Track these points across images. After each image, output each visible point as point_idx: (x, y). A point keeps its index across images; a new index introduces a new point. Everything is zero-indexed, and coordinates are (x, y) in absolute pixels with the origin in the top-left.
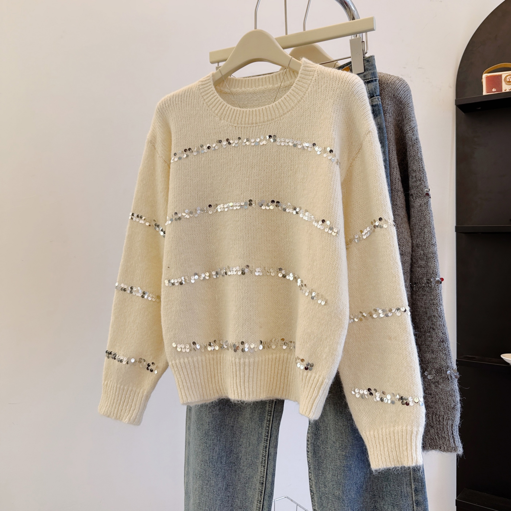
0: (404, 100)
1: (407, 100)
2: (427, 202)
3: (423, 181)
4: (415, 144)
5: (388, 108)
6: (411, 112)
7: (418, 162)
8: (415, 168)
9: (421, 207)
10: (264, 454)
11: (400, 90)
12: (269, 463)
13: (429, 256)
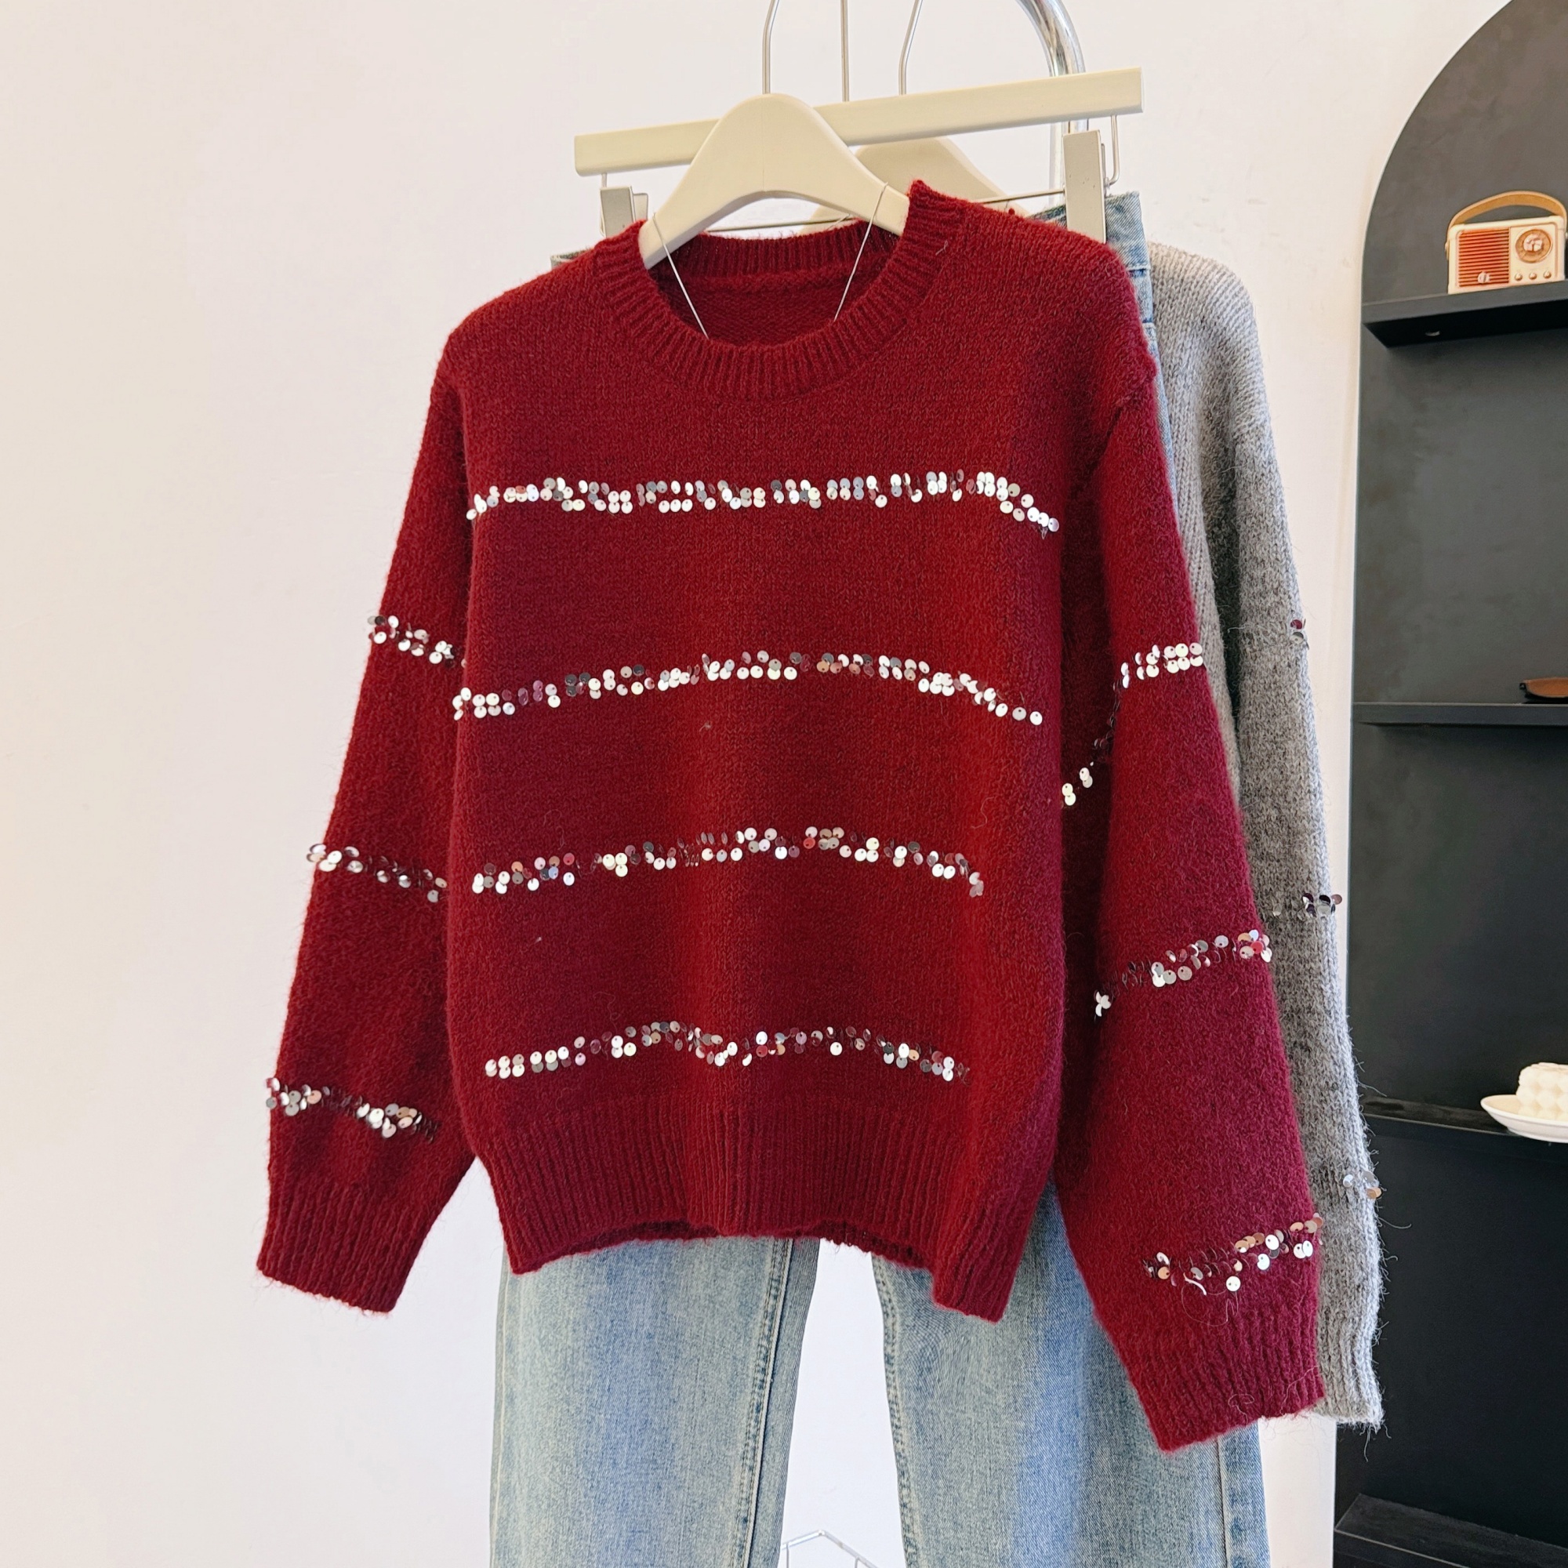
0: (1235, 336)
1: (1244, 337)
2: (1297, 660)
3: (1285, 594)
4: (1264, 478)
5: (1181, 359)
6: (1254, 374)
7: (1273, 535)
8: (1260, 553)
9: (1276, 676)
10: (751, 1429)
11: (1225, 304)
13: (1299, 826)
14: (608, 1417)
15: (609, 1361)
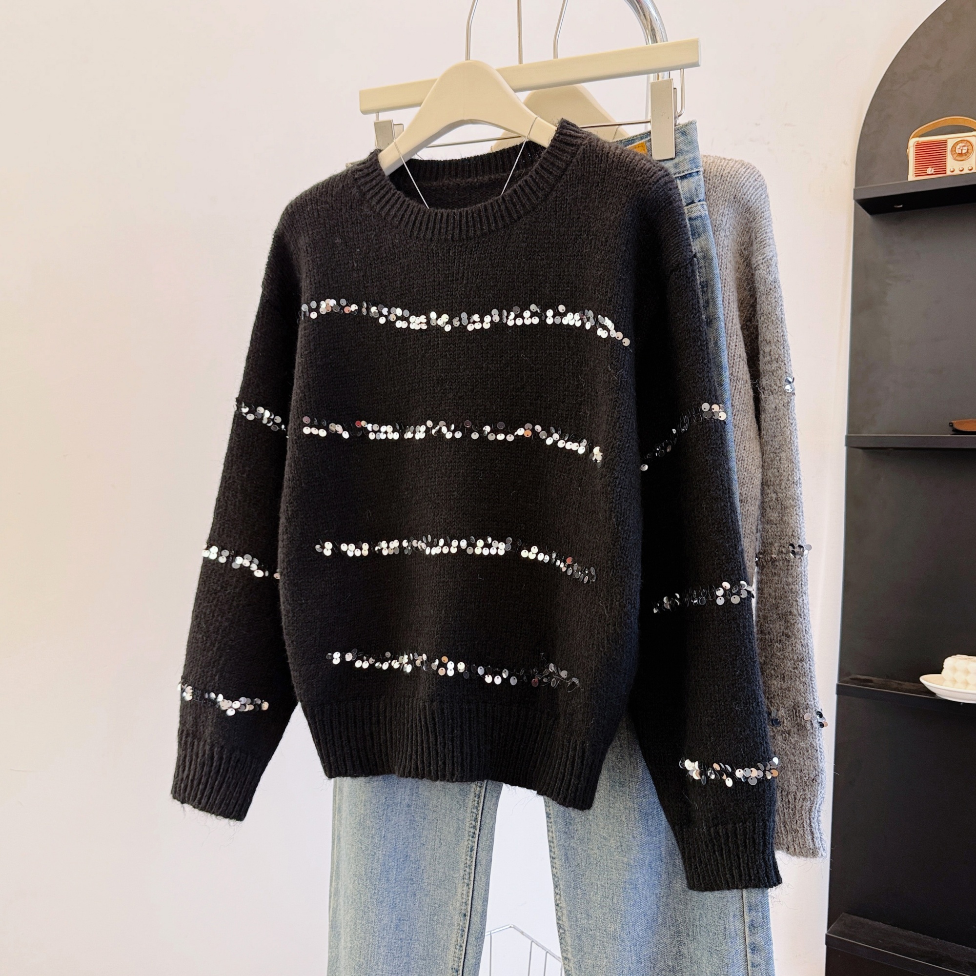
0: (755, 204)
1: (761, 205)
2: (788, 402)
3: (782, 362)
4: (771, 291)
5: (722, 221)
6: (766, 228)
7: (776, 326)
8: (768, 337)
9: (776, 412)
10: (468, 862)
11: (748, 186)
12: (477, 878)
13: (787, 503)
14: (384, 853)
15: (384, 820)
